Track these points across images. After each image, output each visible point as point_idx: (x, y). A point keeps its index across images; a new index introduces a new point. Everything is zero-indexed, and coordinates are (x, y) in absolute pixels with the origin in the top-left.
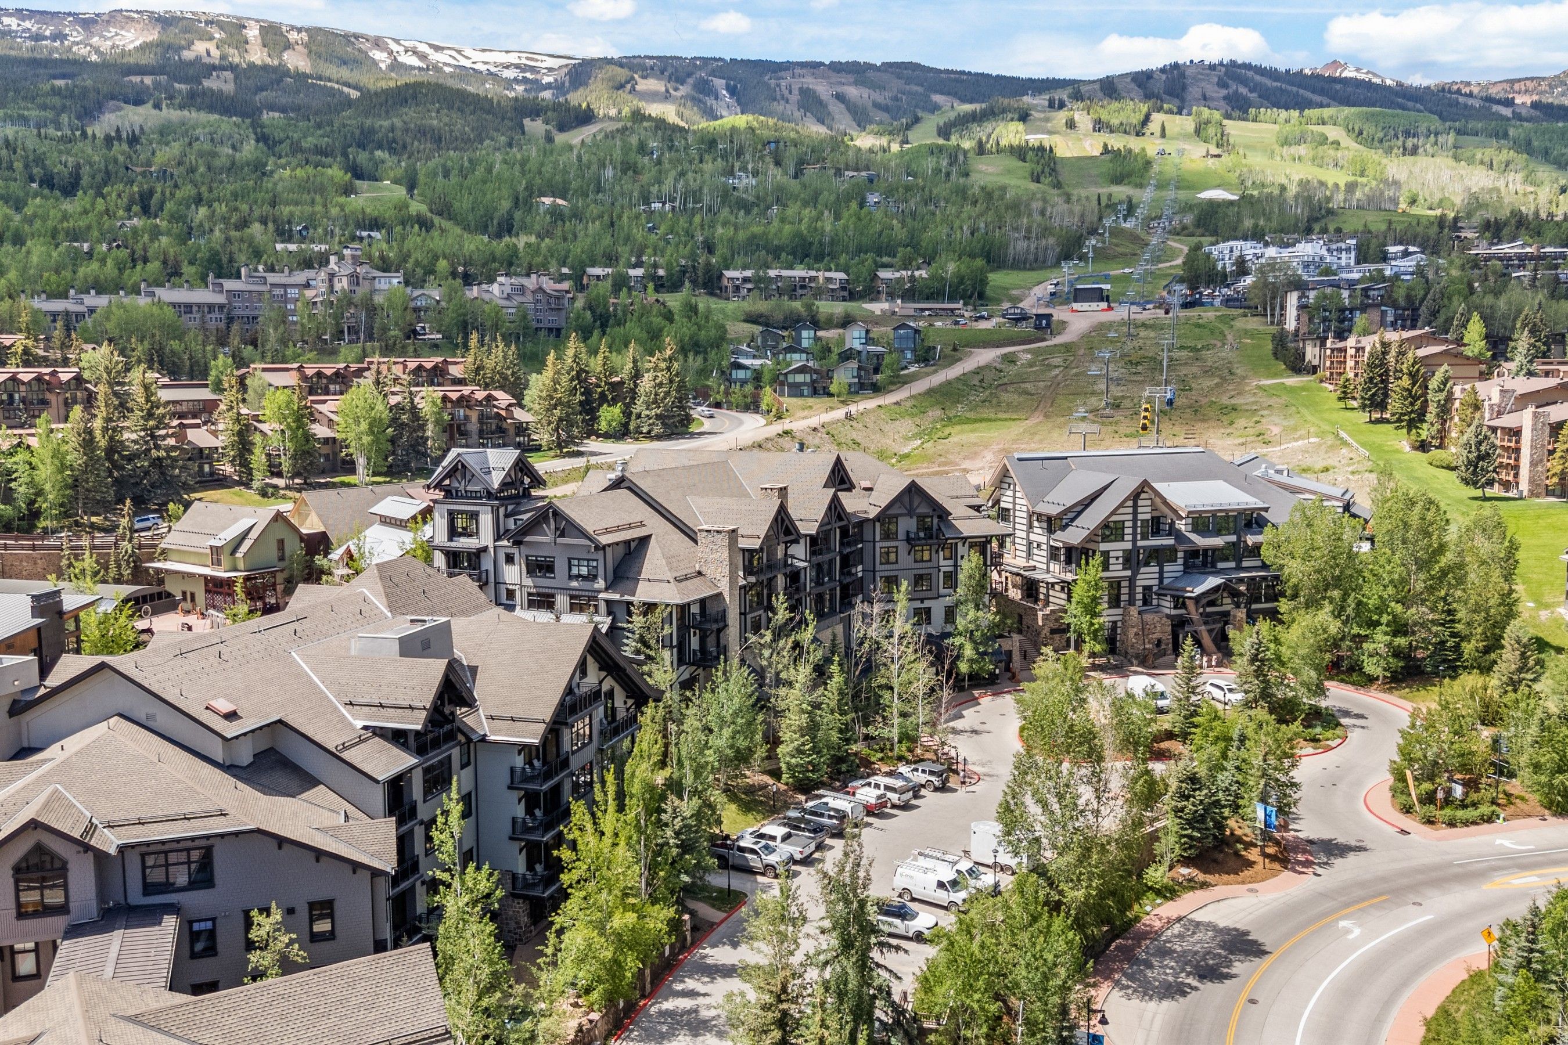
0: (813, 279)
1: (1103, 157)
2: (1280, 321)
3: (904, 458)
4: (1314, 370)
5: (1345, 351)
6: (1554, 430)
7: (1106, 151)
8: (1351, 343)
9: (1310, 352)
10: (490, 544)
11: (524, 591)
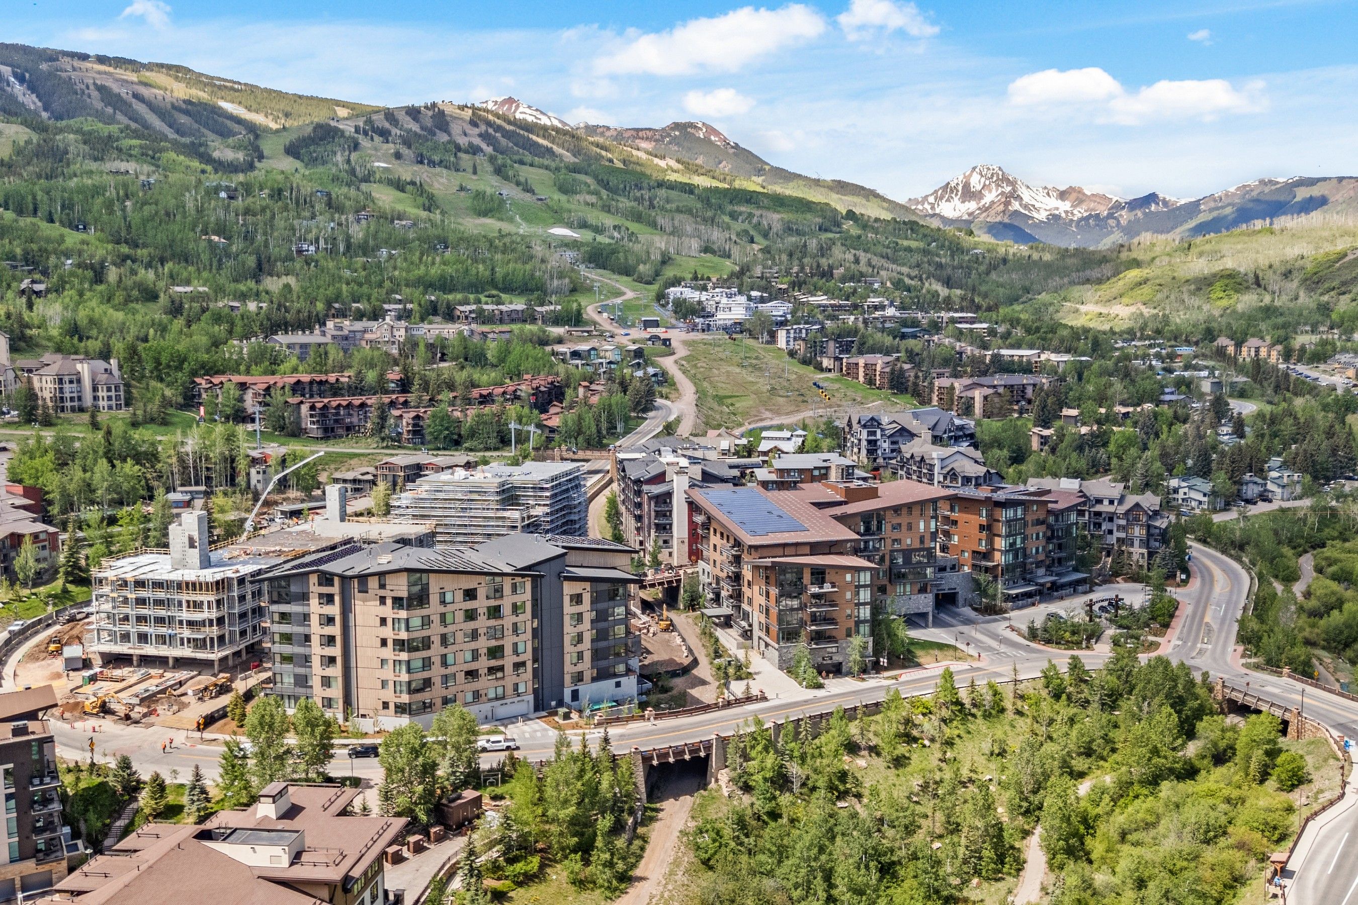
1: (463, 194)
2: (768, 343)
3: (735, 414)
4: (830, 370)
5: (857, 364)
6: (986, 398)
7: (462, 189)
8: (861, 361)
9: (826, 363)
10: (880, 438)
11: (890, 449)
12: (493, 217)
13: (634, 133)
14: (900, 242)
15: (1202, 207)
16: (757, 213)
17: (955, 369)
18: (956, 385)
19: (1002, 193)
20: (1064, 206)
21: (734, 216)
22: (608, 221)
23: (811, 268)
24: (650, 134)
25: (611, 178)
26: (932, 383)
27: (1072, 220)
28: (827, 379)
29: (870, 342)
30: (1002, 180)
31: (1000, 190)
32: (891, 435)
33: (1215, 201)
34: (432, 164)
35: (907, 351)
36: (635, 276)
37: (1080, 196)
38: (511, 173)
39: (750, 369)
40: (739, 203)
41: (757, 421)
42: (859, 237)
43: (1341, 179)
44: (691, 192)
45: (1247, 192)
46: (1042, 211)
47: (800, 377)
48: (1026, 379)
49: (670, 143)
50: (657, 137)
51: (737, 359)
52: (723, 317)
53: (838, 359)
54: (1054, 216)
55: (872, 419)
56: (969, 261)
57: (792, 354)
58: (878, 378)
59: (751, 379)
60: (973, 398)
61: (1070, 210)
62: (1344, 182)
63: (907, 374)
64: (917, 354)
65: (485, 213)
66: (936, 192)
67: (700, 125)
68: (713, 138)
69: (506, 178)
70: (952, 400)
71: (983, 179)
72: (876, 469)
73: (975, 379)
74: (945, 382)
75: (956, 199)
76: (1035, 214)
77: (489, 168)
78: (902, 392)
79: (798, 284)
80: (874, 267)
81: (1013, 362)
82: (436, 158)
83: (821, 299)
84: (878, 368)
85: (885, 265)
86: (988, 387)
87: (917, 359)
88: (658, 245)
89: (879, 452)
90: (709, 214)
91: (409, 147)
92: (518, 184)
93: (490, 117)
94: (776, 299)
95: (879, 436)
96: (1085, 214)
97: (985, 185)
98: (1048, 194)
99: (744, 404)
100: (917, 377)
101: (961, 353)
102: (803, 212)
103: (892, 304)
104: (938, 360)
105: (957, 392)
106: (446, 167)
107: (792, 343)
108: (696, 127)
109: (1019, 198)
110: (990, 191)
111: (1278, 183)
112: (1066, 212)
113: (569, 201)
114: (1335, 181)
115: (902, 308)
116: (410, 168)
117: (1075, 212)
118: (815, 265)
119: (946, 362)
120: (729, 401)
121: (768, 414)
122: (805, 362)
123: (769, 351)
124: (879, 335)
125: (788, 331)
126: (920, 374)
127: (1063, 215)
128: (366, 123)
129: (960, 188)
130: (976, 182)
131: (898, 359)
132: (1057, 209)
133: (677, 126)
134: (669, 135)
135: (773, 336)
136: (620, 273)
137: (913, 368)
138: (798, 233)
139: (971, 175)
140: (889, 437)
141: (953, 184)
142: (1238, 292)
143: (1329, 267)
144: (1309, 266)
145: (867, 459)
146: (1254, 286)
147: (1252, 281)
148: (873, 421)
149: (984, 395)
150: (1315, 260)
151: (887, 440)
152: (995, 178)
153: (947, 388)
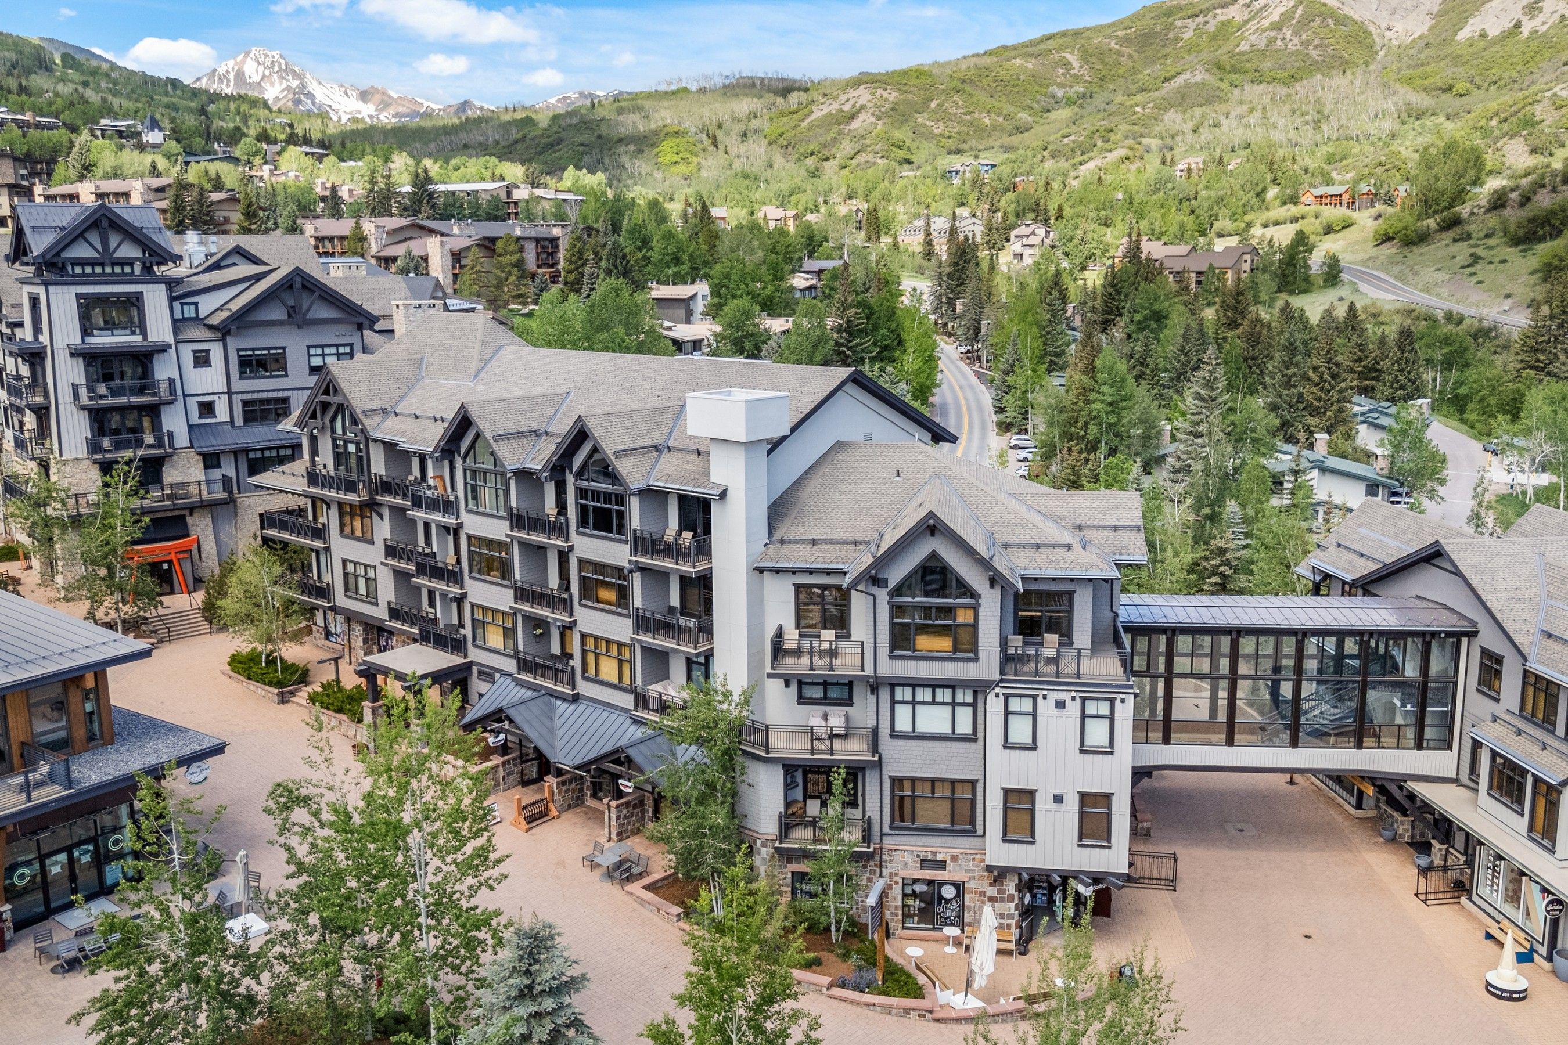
6: (456, 257)
10: (172, 342)
11: (237, 400)
18: (368, 229)
19: (288, 88)
20: (366, 110)
30: (286, 71)
31: (285, 84)
32: (239, 324)
37: (386, 98)
46: (341, 113)
48: (516, 229)
55: (104, 221)
60: (423, 260)
61: (374, 114)
71: (261, 69)
72: (169, 524)
74: (332, 225)
89: (174, 422)
95: (160, 330)
97: (264, 77)
98: (346, 93)
105: (374, 247)
109: (310, 96)
110: (272, 84)
112: (371, 117)
117: (382, 117)
127: (368, 120)
129: (231, 77)
130: (252, 72)
132: (360, 112)
139: (243, 62)
140: (223, 332)
141: (221, 71)
142: (695, 155)
143: (795, 127)
144: (767, 127)
145: (95, 473)
146: (712, 148)
147: (707, 142)
148: (114, 240)
149: (448, 248)
150: (771, 119)
151: (216, 351)
152: (276, 69)
153: (342, 238)
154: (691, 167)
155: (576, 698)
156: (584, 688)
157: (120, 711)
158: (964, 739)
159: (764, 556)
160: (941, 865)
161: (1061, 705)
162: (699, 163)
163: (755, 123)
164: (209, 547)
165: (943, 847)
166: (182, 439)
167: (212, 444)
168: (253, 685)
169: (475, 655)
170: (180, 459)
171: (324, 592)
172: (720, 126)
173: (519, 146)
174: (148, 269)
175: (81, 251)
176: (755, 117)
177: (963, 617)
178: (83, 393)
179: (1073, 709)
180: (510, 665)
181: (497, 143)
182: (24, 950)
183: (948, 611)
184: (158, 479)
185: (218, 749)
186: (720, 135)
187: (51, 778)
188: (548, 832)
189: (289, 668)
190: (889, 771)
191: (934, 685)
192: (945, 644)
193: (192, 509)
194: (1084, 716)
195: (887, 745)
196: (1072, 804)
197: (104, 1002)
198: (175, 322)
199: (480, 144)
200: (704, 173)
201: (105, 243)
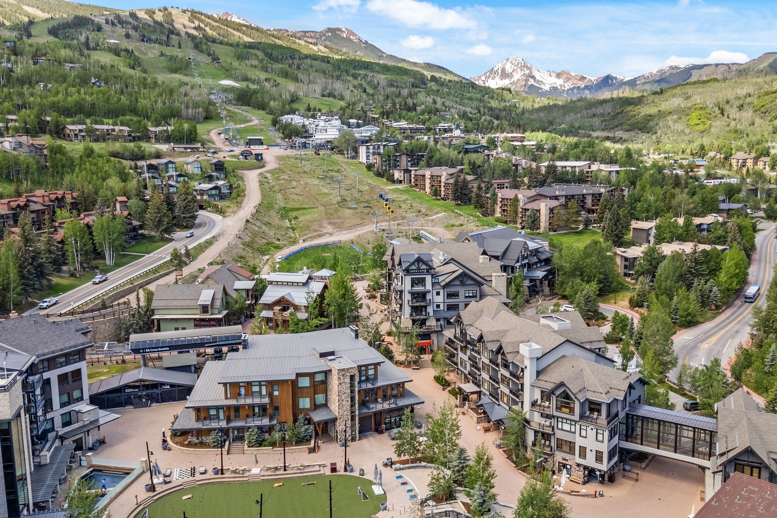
0: (113, 130)
1: (162, 58)
2: (353, 158)
3: (293, 229)
4: (401, 182)
5: (424, 176)
6: (551, 210)
7: (162, 55)
8: (428, 173)
9: (397, 175)
10: (431, 289)
11: (446, 304)
12: (181, 73)
13: (303, 34)
14: (464, 94)
15: (638, 82)
16: (371, 74)
17: (515, 180)
18: (520, 196)
19: (524, 74)
20: (559, 82)
21: (355, 77)
22: (263, 76)
23: (400, 106)
24: (313, 34)
25: (273, 52)
26: (495, 195)
27: (564, 90)
28: (396, 191)
29: (438, 156)
30: (524, 67)
31: (523, 72)
32: (448, 285)
33: (645, 79)
34: (150, 40)
35: (470, 163)
36: (267, 111)
37: (569, 76)
38: (204, 47)
39: (328, 181)
40: (361, 68)
41: (314, 237)
42: (438, 91)
43: (717, 65)
44: (328, 62)
45: (663, 74)
46: (547, 85)
47: (372, 188)
48: (585, 189)
49: (325, 40)
50: (317, 36)
51: (320, 173)
52: (320, 137)
53: (407, 171)
54: (554, 87)
55: (419, 260)
56: (510, 106)
57: (370, 167)
58: (443, 189)
59: (325, 191)
60: (539, 211)
61: (562, 84)
62: (719, 67)
63: (470, 186)
64: (479, 167)
65: (175, 71)
66: (486, 73)
67: (344, 29)
68: (351, 37)
69: (202, 51)
70: (516, 212)
71: (513, 66)
72: (426, 336)
73: (538, 190)
74: (509, 193)
75: (497, 78)
76: (542, 86)
77: (191, 45)
78: (465, 204)
79: (386, 114)
80: (446, 107)
81: (567, 173)
82: (153, 37)
83: (403, 124)
84: (443, 179)
85: (455, 106)
86: (551, 198)
87: (479, 170)
88: (290, 88)
89: (430, 310)
90: (337, 73)
91: (136, 31)
92: (209, 55)
93: (203, 17)
94: (368, 124)
95: (429, 286)
96: (571, 87)
97: (514, 70)
98: (550, 75)
99: (308, 217)
100: (480, 188)
101: (516, 166)
102: (401, 75)
103: (458, 127)
104: (498, 171)
105: (521, 204)
106: (160, 43)
107: (371, 157)
108: (341, 30)
109: (533, 77)
110: (517, 73)
111: (680, 68)
112: (561, 85)
113: (240, 65)
114: (714, 66)
115: (467, 131)
116: (134, 44)
117: (566, 85)
118: (403, 104)
119: (505, 173)
120: (294, 214)
121: (329, 229)
122: (379, 175)
123: (352, 164)
124: (447, 150)
125: (368, 148)
126: (483, 185)
127: (559, 87)
128: (115, 18)
129: (500, 71)
130: (509, 68)
131: (461, 171)
132: (555, 83)
133: (330, 30)
134: (325, 35)
135: (356, 151)
136: (259, 109)
137: (476, 179)
138: (397, 87)
139: (506, 64)
140: (444, 287)
141: (495, 69)
142: (709, 119)
143: (772, 102)
144: (756, 102)
145: (411, 322)
146: (721, 116)
147: (718, 112)
148: (421, 264)
149: (548, 206)
150: (759, 97)
151: (442, 292)
152: (520, 66)
153: (510, 199)
154: (706, 126)
155: (499, 405)
156: (501, 403)
157: (407, 390)
158: (573, 433)
159: (534, 383)
160: (567, 460)
161: (592, 429)
162: (711, 124)
163: (749, 100)
164: (435, 342)
165: (568, 456)
166: (431, 314)
167: (438, 316)
168: (438, 384)
169: (482, 389)
170: (431, 319)
171: (456, 364)
172: (728, 102)
173: (619, 116)
174: (428, 271)
175: (413, 267)
176: (750, 96)
177: (572, 405)
178: (410, 302)
179: (595, 430)
180: (488, 393)
181: (609, 113)
182: (386, 435)
183: (569, 403)
184: (425, 324)
185: (423, 403)
186: (727, 107)
187: (393, 403)
188: (489, 434)
189: (446, 381)
190: (557, 436)
191: (567, 419)
192: (568, 410)
193: (432, 332)
194: (597, 433)
195: (556, 430)
196: (594, 453)
197: (397, 444)
198: (432, 283)
199: (601, 114)
200: (712, 130)
201: (418, 265)
